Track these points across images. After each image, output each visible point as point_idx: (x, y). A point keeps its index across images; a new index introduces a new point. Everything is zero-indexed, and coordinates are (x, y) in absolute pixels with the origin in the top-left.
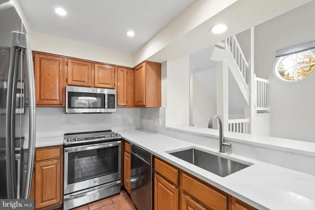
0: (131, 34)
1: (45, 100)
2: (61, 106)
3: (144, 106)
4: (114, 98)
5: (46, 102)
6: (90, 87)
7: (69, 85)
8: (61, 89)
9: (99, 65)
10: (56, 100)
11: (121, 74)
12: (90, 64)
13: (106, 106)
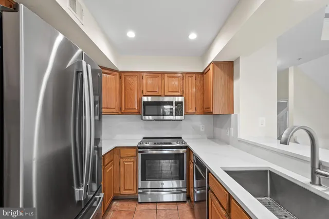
0: (193, 36)
1: (128, 109)
2: (139, 113)
3: (211, 113)
4: (182, 106)
5: (129, 111)
6: (160, 96)
7: (144, 96)
8: (139, 99)
9: (168, 75)
10: (135, 109)
11: (190, 81)
12: (160, 75)
13: (174, 114)
